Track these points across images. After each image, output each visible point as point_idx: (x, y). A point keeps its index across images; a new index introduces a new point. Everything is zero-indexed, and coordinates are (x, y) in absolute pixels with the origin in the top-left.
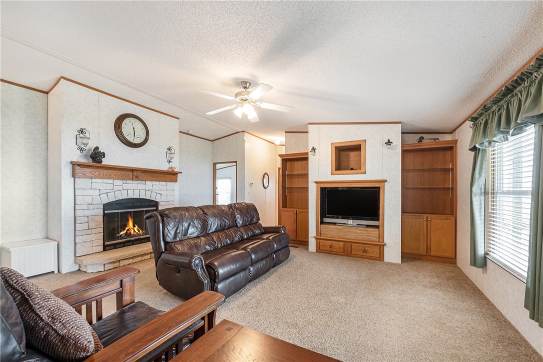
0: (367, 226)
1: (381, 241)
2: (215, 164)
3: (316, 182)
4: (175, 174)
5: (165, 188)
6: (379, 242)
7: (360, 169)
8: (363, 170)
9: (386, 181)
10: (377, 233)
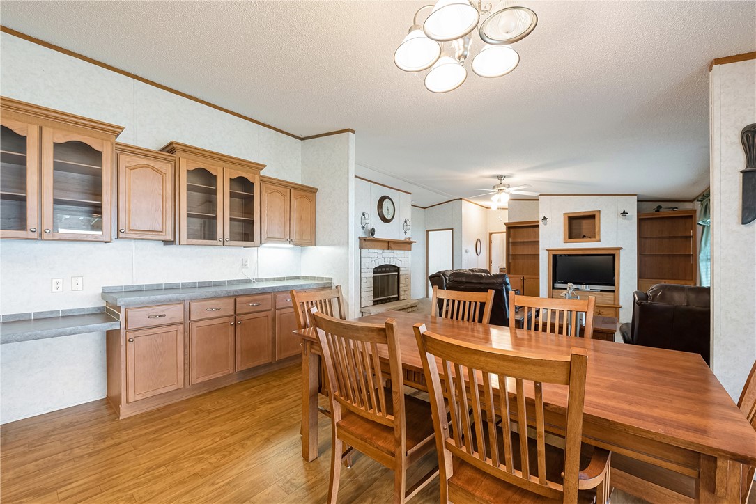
0: (602, 291)
1: (616, 303)
2: (427, 231)
3: (548, 250)
4: (410, 243)
5: (403, 256)
6: (614, 304)
7: (595, 237)
8: (597, 238)
9: (621, 248)
10: (613, 297)
